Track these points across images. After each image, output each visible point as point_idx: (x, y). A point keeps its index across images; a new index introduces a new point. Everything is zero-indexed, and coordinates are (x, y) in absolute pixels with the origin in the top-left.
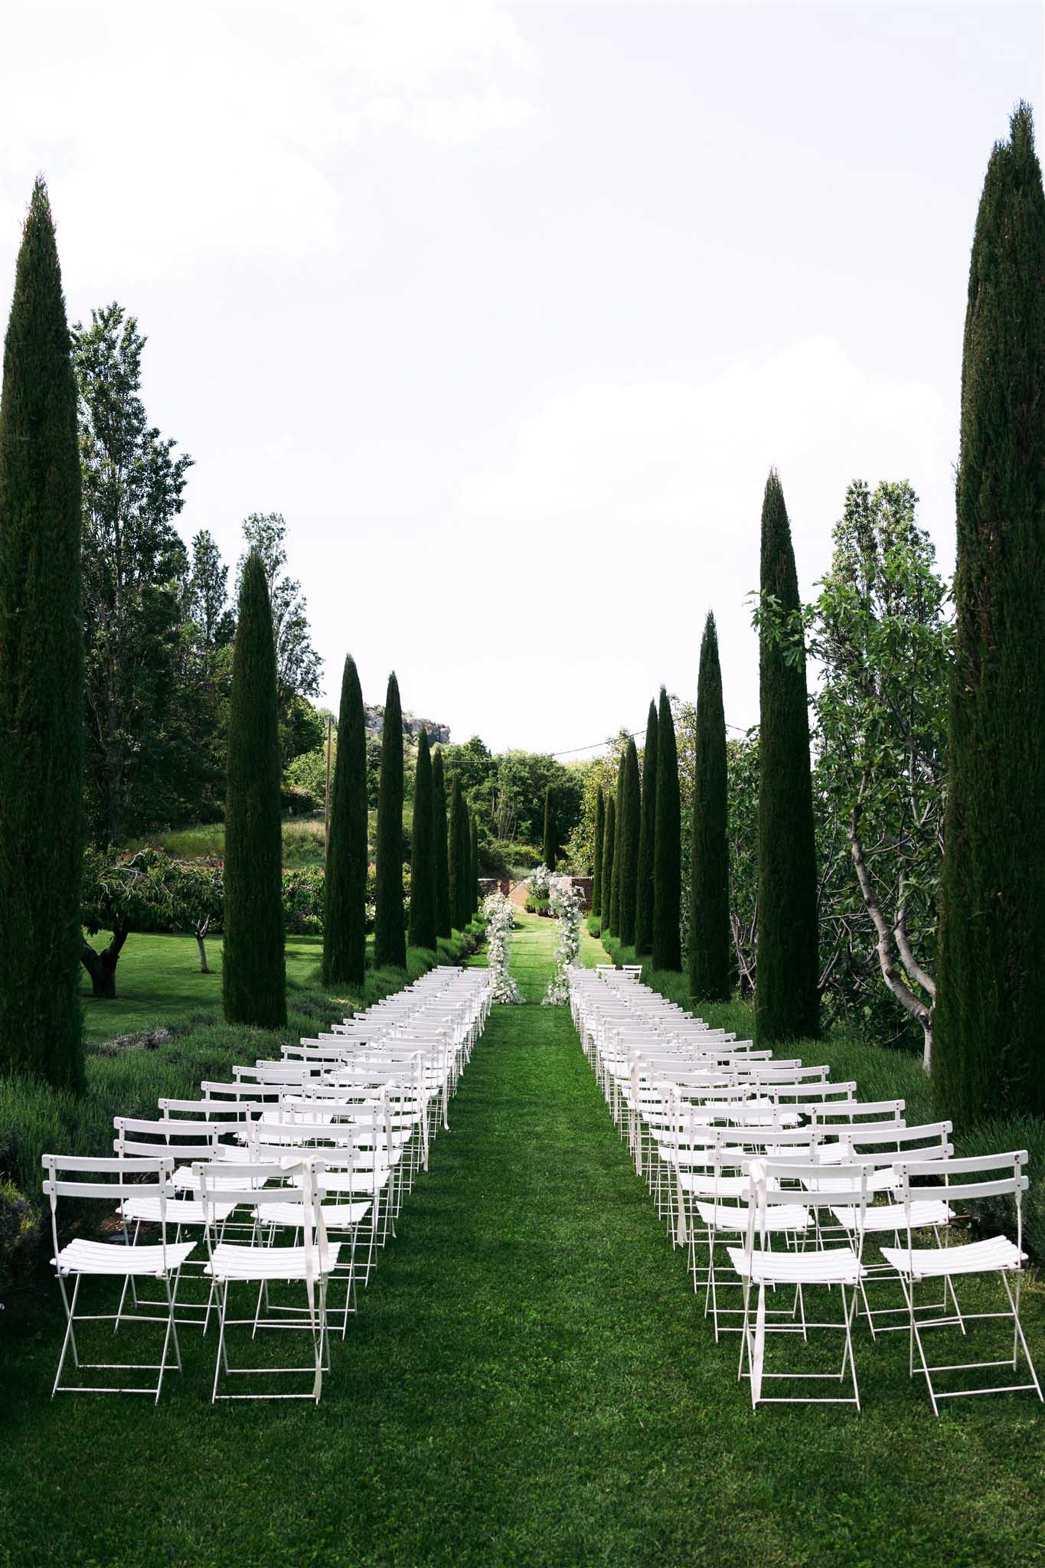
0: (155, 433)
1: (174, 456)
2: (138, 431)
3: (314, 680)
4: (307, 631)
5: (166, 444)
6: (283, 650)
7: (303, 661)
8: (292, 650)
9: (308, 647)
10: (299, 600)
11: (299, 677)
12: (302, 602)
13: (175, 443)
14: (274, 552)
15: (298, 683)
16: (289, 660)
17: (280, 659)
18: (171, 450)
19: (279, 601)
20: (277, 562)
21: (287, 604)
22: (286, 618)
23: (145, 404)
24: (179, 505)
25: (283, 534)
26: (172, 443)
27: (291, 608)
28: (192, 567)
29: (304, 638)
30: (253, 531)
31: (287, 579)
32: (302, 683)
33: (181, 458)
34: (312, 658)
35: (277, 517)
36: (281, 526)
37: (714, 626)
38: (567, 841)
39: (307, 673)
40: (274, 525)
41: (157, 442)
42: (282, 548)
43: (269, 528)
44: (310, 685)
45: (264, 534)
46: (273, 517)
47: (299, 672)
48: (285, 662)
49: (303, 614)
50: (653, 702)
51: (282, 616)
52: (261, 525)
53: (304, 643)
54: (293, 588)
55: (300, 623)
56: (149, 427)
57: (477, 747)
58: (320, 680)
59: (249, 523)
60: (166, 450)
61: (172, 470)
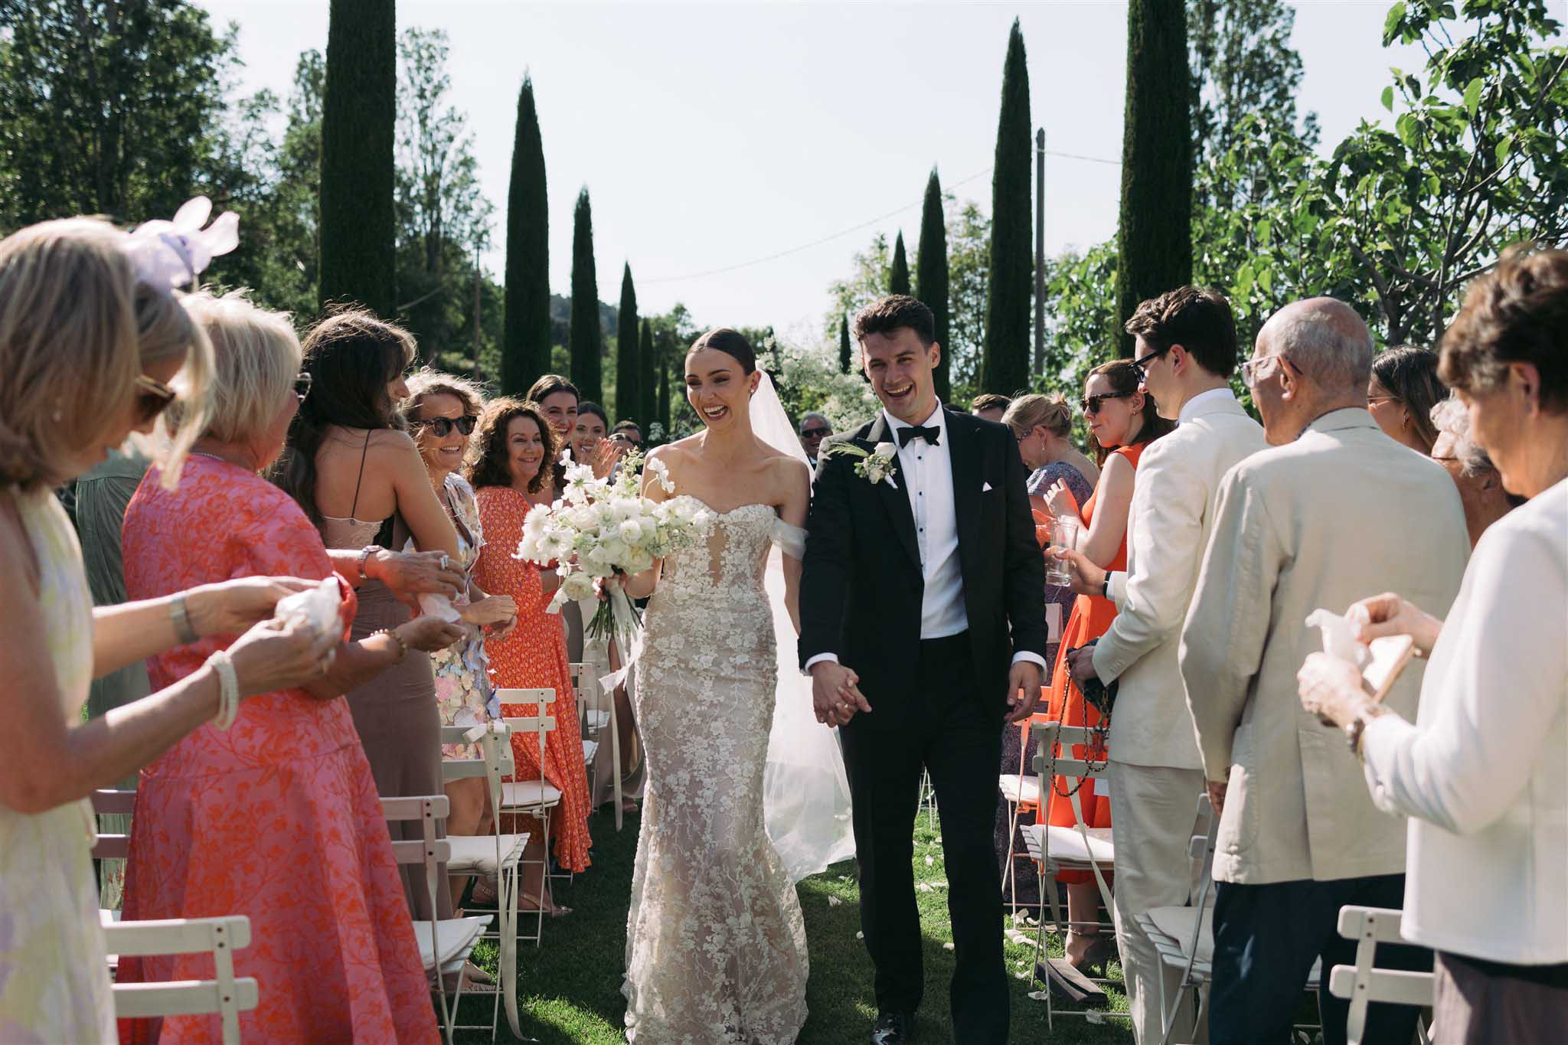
3: (486, 232)
4: (475, 172)
6: (448, 195)
7: (472, 209)
8: (459, 196)
9: (477, 192)
10: (466, 135)
11: (467, 228)
12: (470, 138)
14: (436, 76)
15: (466, 234)
16: (456, 206)
17: (444, 206)
19: (442, 135)
20: (439, 88)
21: (452, 139)
22: (451, 155)
25: (447, 55)
27: (458, 143)
29: (473, 181)
30: (409, 48)
31: (453, 109)
32: (471, 235)
34: (485, 205)
35: (441, 33)
36: (445, 44)
39: (477, 222)
40: (435, 42)
42: (445, 71)
43: (430, 45)
44: (480, 237)
45: (423, 53)
46: (436, 34)
47: (467, 222)
48: (451, 210)
49: (470, 152)
51: (446, 152)
52: (421, 41)
53: (473, 188)
54: (460, 120)
55: (469, 163)
58: (491, 232)
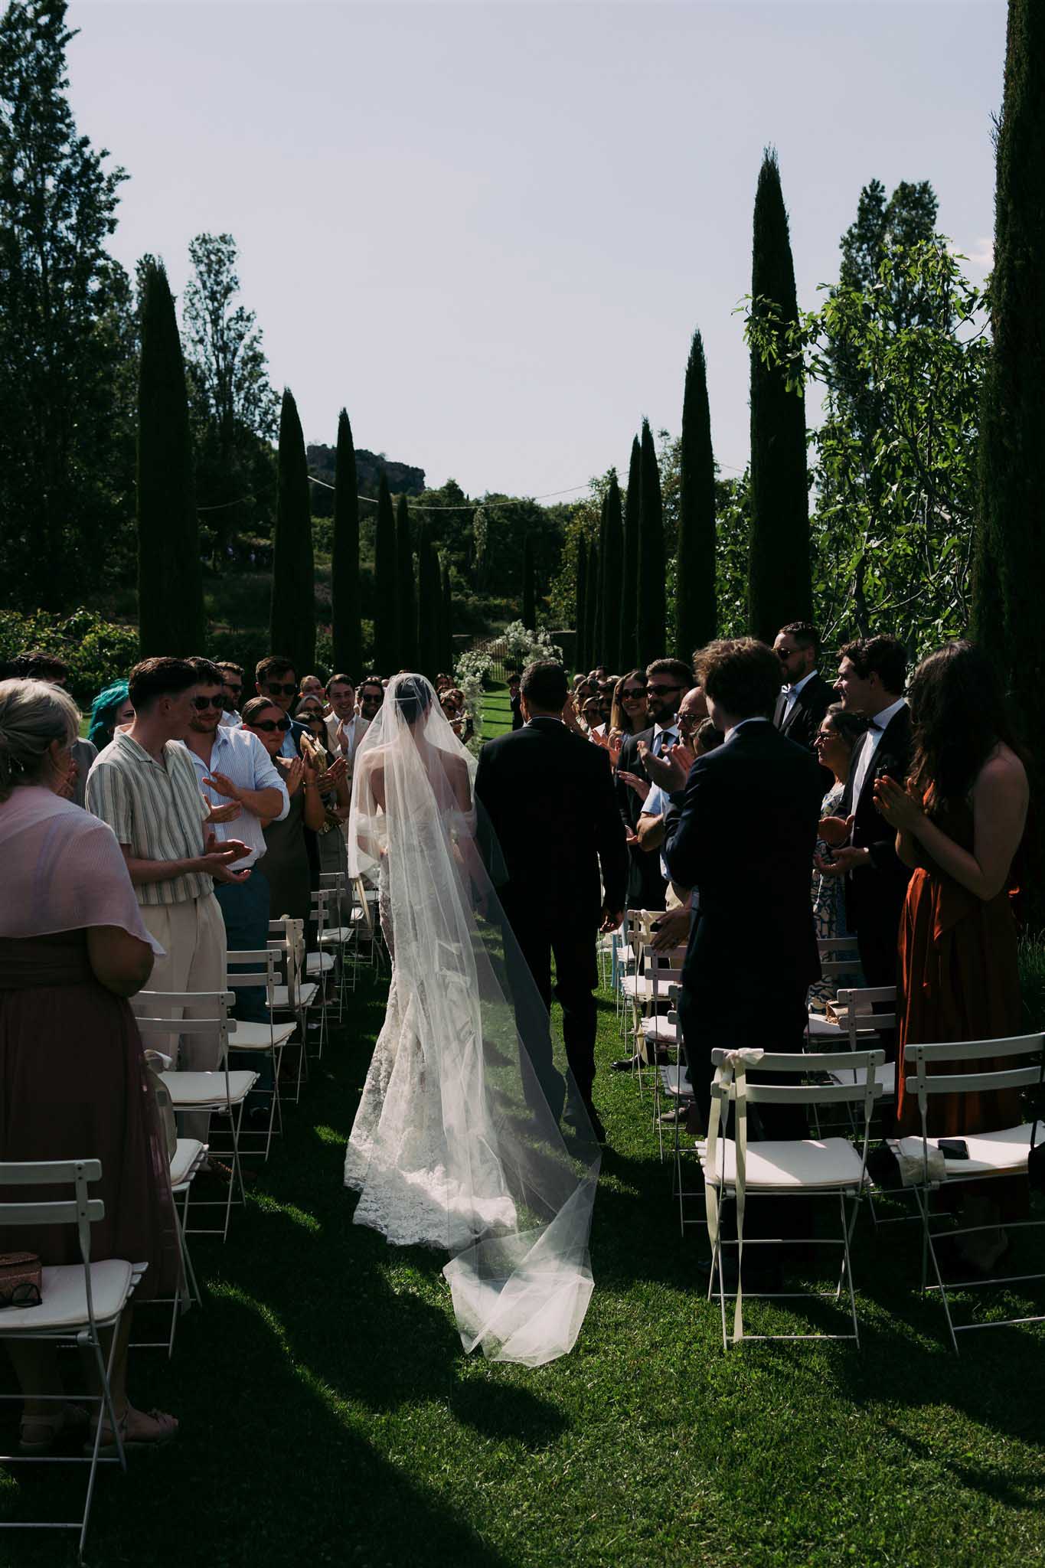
0: (85, 142)
1: (106, 168)
2: (64, 137)
3: (273, 421)
4: (264, 367)
5: (97, 153)
6: (239, 388)
7: (261, 401)
8: (249, 389)
9: (266, 385)
10: (254, 332)
11: (257, 418)
12: (258, 335)
13: (108, 153)
14: (224, 278)
15: (256, 425)
16: (246, 399)
17: (236, 399)
18: (102, 160)
19: (233, 334)
20: (229, 289)
21: (241, 337)
22: (241, 352)
23: (72, 106)
24: (112, 223)
25: (234, 259)
26: (104, 154)
27: (247, 340)
28: (135, 296)
29: (263, 375)
30: (200, 253)
31: (242, 309)
32: (260, 426)
33: (115, 171)
34: (272, 397)
35: (227, 238)
36: (232, 248)
37: (701, 349)
38: (549, 592)
39: (266, 413)
40: (223, 247)
41: (87, 151)
42: (233, 273)
43: (219, 250)
44: (268, 426)
45: (213, 257)
46: (223, 239)
47: (257, 412)
48: (242, 401)
49: (259, 348)
50: (636, 438)
51: (236, 350)
52: (210, 247)
53: (262, 381)
54: (248, 319)
55: (257, 359)
56: (78, 135)
57: (452, 490)
59: (196, 247)
60: (98, 162)
61: (104, 184)
